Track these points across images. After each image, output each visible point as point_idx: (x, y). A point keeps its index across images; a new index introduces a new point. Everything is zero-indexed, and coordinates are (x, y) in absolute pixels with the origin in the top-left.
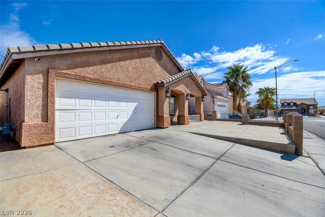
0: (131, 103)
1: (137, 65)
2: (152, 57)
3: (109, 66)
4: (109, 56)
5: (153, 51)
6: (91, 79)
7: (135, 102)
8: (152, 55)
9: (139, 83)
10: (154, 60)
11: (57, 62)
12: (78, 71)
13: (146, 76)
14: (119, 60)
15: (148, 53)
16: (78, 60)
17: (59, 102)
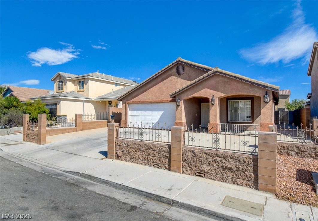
0: (159, 112)
1: (160, 86)
2: (174, 76)
3: (144, 93)
4: (145, 88)
5: (174, 70)
6: (137, 102)
7: (162, 111)
8: (173, 75)
9: (162, 98)
10: (175, 77)
11: (129, 98)
12: (134, 100)
13: (168, 92)
14: (150, 88)
15: (169, 74)
16: (134, 95)
17: (129, 113)
